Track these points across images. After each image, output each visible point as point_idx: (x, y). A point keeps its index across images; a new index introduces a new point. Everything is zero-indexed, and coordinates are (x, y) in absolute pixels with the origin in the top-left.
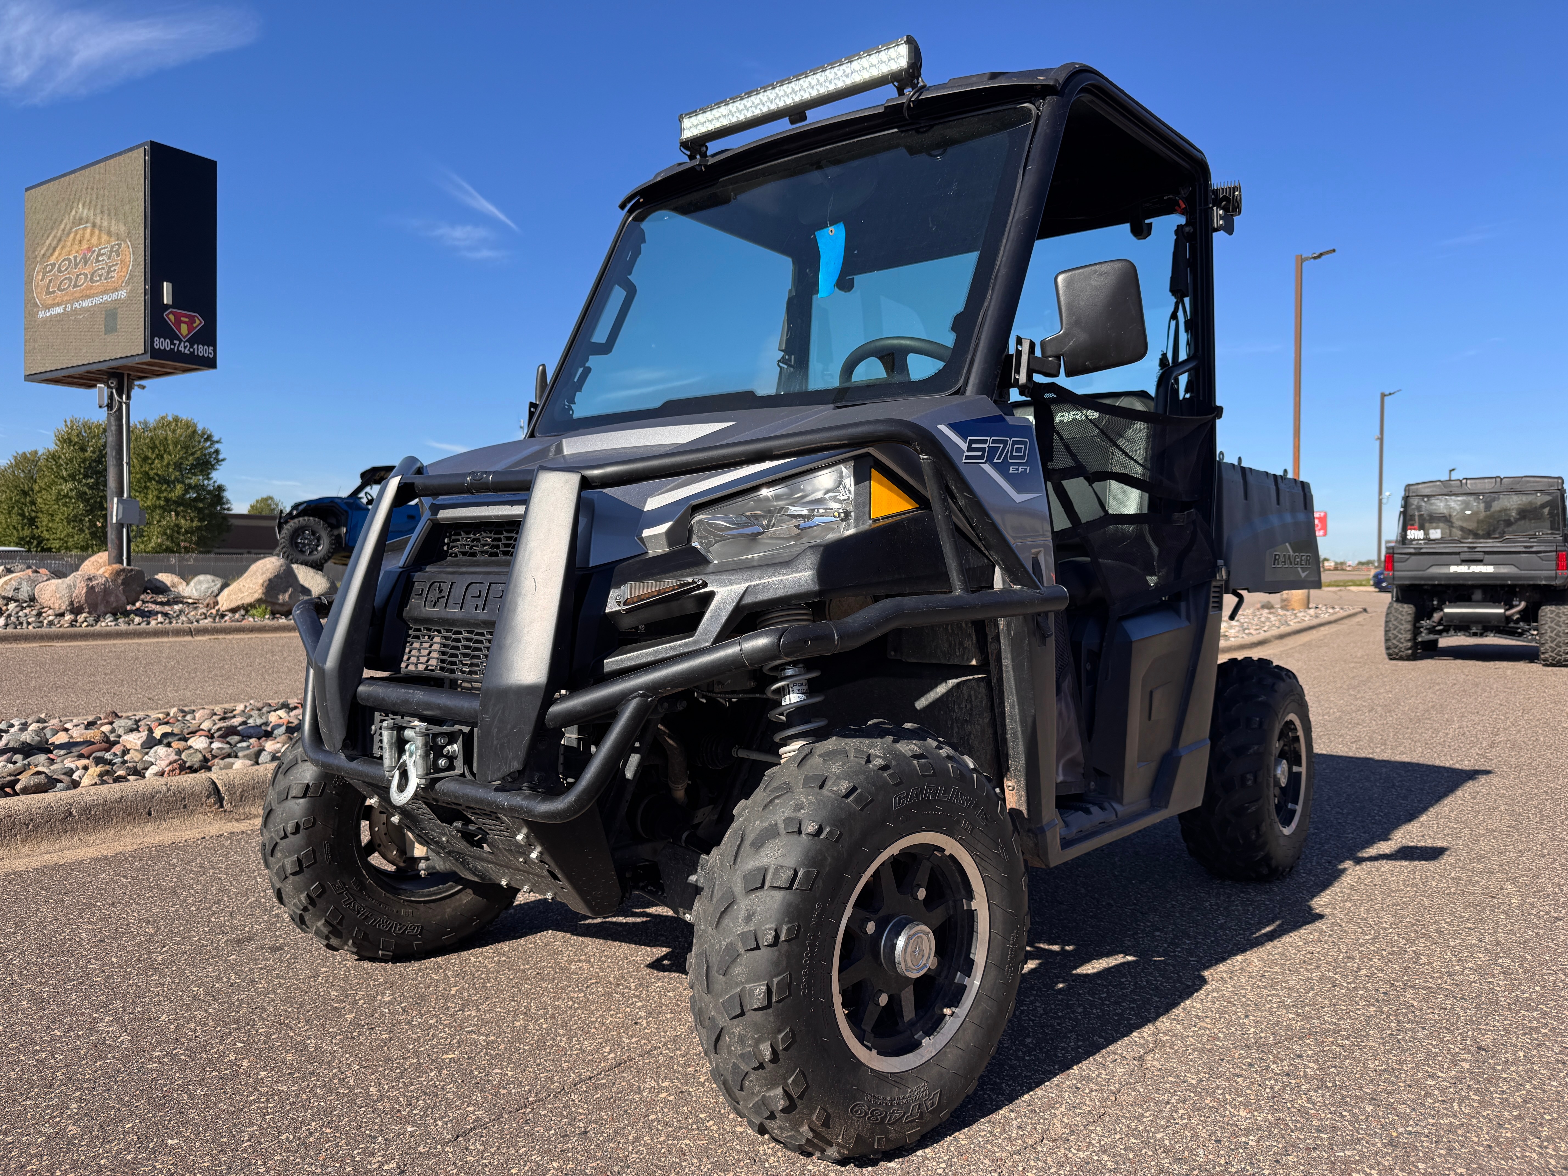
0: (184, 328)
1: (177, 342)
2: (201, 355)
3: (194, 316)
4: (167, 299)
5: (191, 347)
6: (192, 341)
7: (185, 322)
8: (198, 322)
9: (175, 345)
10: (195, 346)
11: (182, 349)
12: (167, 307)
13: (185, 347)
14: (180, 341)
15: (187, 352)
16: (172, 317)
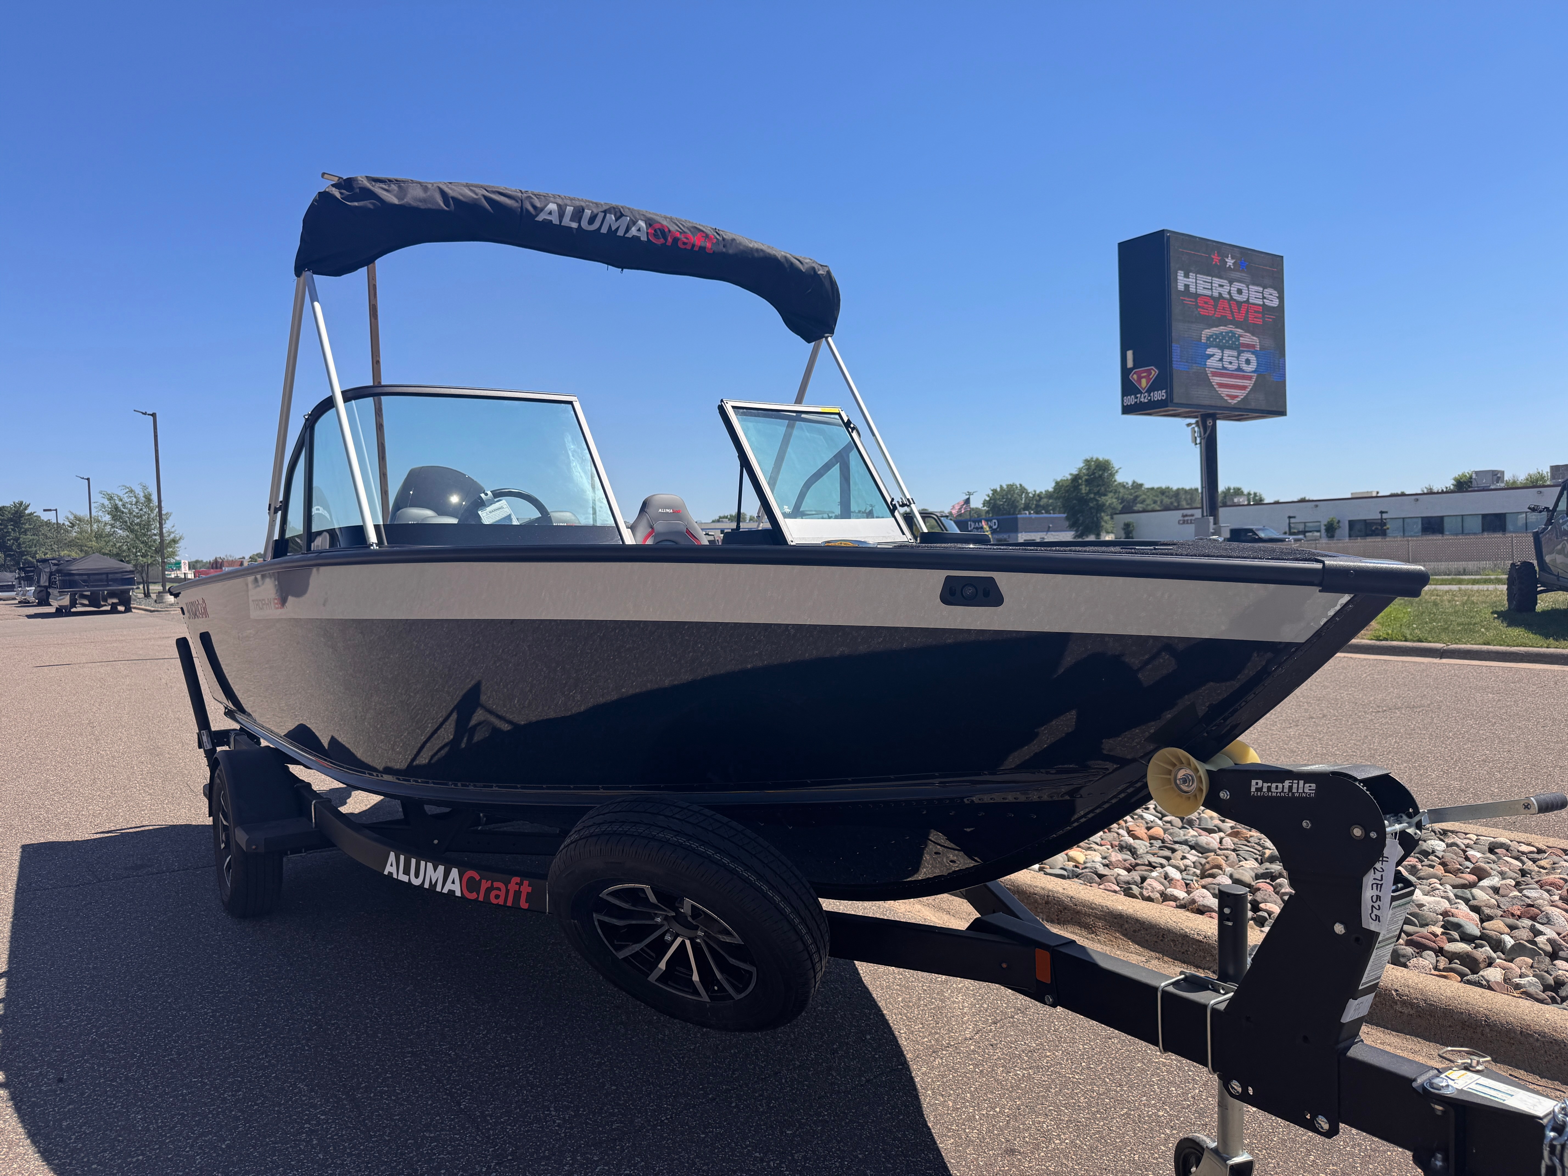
0: (1144, 381)
1: (1139, 395)
2: (1156, 399)
3: (1150, 370)
4: (1130, 364)
5: (1149, 396)
6: (1150, 390)
7: (1144, 377)
8: (1153, 373)
9: (1137, 398)
10: (1152, 394)
11: (1142, 400)
12: (1132, 369)
13: (1145, 397)
14: (1141, 393)
15: (1146, 401)
16: (1135, 376)
